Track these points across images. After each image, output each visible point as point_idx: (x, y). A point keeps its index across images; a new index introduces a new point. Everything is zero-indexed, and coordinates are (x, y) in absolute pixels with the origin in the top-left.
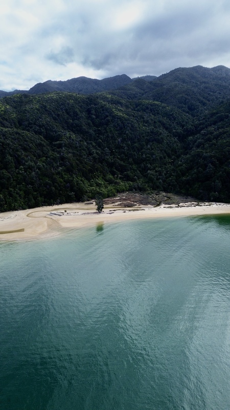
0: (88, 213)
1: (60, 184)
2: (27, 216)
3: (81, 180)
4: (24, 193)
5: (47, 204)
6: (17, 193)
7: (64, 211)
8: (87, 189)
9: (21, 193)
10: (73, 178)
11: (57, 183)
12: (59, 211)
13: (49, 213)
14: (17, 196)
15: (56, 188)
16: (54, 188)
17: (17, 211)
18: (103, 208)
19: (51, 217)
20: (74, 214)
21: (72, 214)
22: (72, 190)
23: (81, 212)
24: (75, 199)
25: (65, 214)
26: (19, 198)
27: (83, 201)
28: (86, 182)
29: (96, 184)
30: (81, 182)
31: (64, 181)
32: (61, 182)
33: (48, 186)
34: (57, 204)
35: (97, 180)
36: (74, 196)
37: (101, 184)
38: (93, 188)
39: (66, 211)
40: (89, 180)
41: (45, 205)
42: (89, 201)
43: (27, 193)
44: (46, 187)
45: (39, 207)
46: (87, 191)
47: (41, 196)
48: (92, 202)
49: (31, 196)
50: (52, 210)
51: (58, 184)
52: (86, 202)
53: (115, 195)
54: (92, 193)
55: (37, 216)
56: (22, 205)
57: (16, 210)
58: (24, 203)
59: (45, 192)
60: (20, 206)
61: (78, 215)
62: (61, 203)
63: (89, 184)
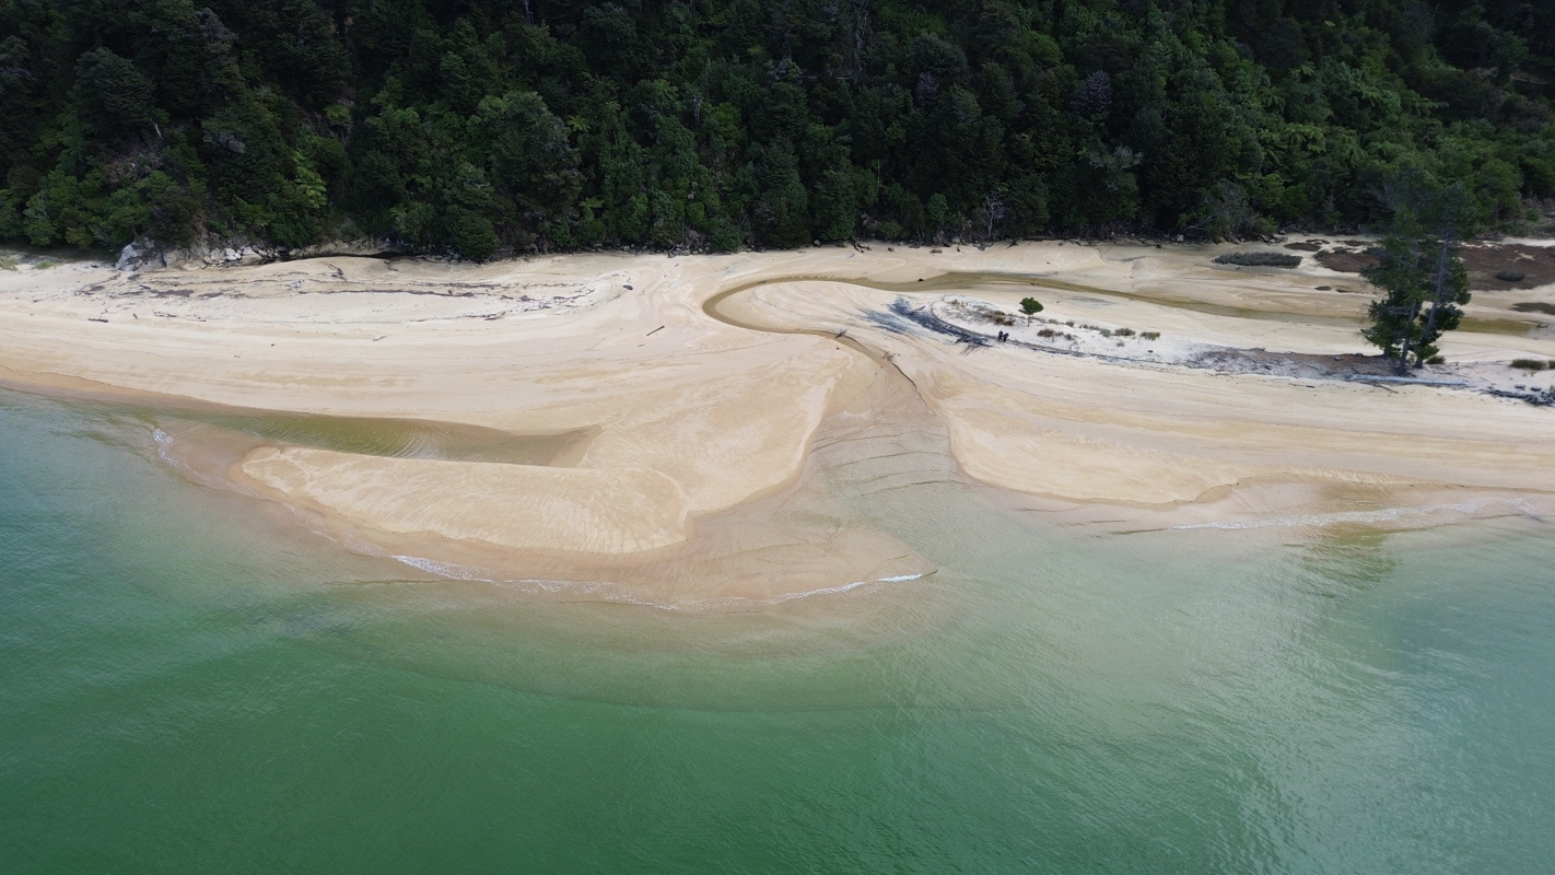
0: (1263, 360)
1: (1028, 68)
2: (709, 307)
3: (1215, 61)
4: (745, 120)
5: (894, 227)
6: (689, 119)
7: (1010, 305)
8: (1250, 132)
9: (721, 116)
10: (1150, 31)
11: (1003, 58)
12: (973, 298)
13: (883, 301)
14: (686, 136)
15: (990, 104)
16: (968, 99)
17: (661, 259)
18: (1449, 321)
19: (890, 343)
20: (1107, 346)
21: (1089, 341)
22: (1119, 128)
23: (1184, 333)
24: (1132, 207)
25: (1026, 332)
26: (690, 156)
27: (1199, 236)
28: (1250, 74)
29: (1334, 101)
30: (1211, 75)
31: (1069, 57)
32: (1041, 59)
33: (927, 82)
34: (981, 236)
35: (1347, 73)
36: (1131, 182)
37: (1379, 110)
38: (1308, 129)
39: (1031, 307)
40: (1276, 63)
41: (881, 237)
42: (1251, 234)
43: (759, 122)
44: (912, 85)
45: (835, 241)
46: (1247, 148)
47: (859, 160)
48: (1279, 249)
49: (781, 152)
50: (921, 284)
51: (1018, 74)
52: (1227, 248)
53: (1503, 212)
54: (1293, 177)
55: (778, 317)
56: (710, 212)
57: (661, 247)
58: (724, 198)
59: (897, 132)
60: (689, 221)
61: (1152, 360)
62: (1012, 231)
63: (1274, 94)
